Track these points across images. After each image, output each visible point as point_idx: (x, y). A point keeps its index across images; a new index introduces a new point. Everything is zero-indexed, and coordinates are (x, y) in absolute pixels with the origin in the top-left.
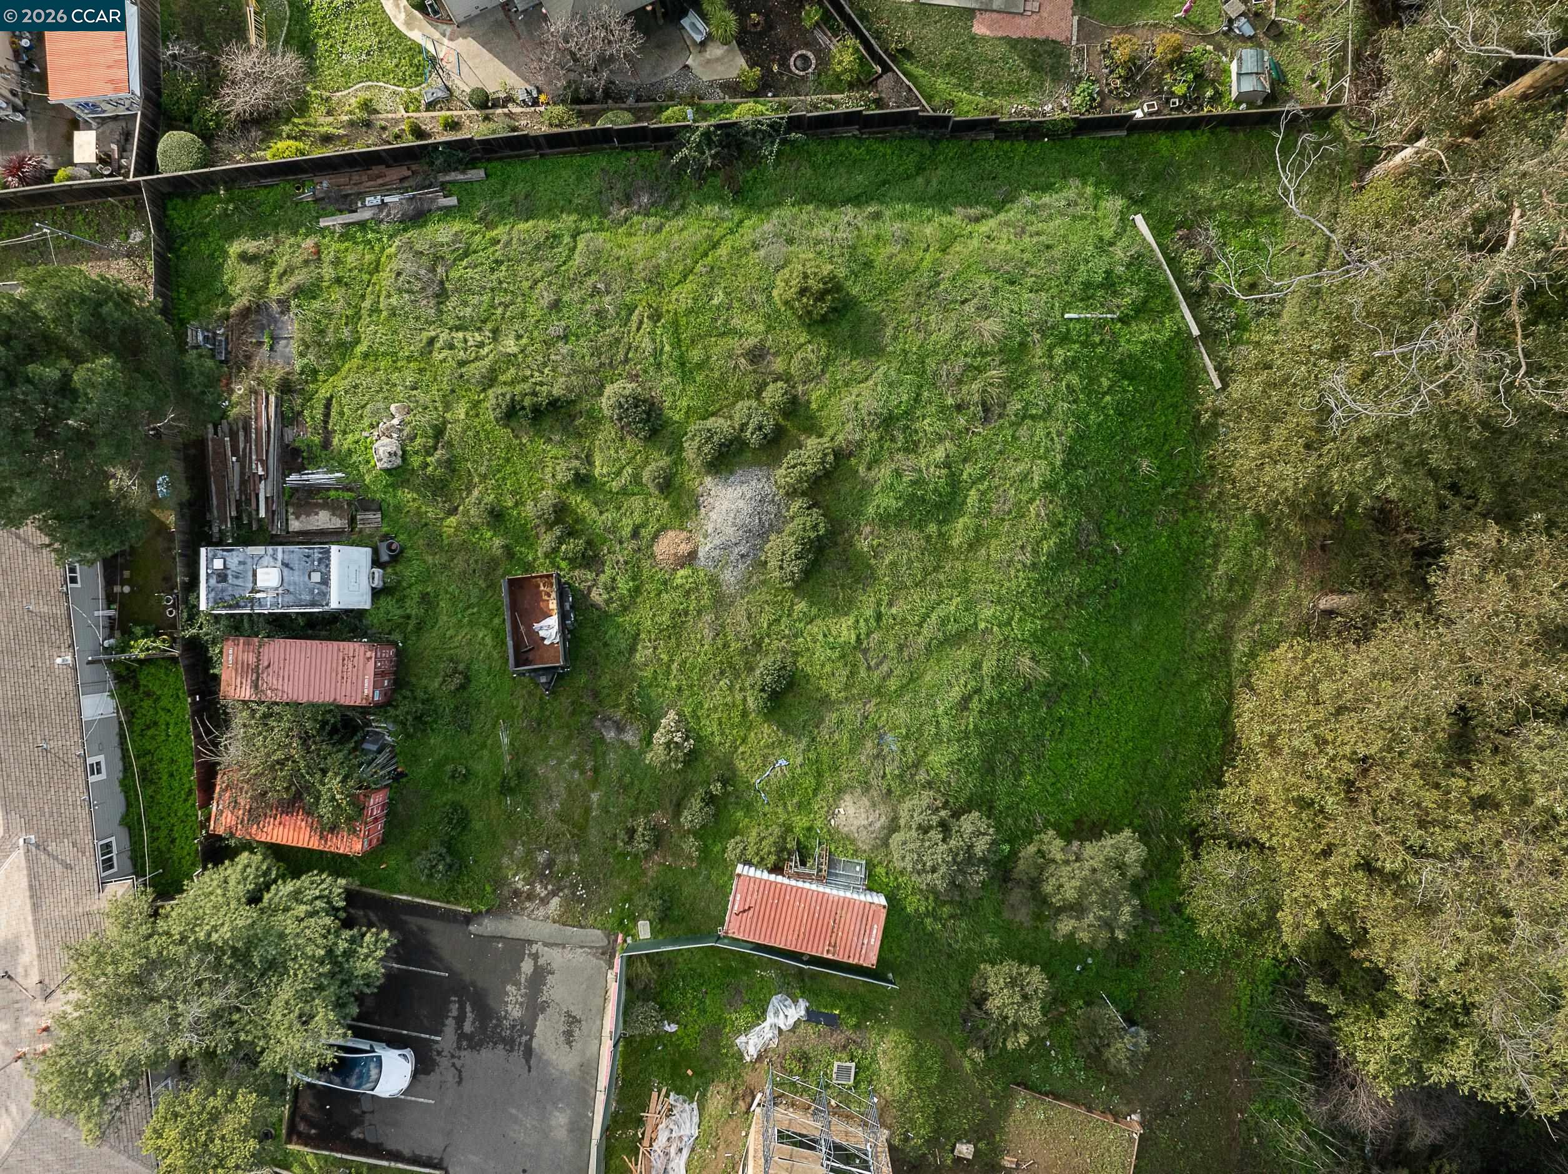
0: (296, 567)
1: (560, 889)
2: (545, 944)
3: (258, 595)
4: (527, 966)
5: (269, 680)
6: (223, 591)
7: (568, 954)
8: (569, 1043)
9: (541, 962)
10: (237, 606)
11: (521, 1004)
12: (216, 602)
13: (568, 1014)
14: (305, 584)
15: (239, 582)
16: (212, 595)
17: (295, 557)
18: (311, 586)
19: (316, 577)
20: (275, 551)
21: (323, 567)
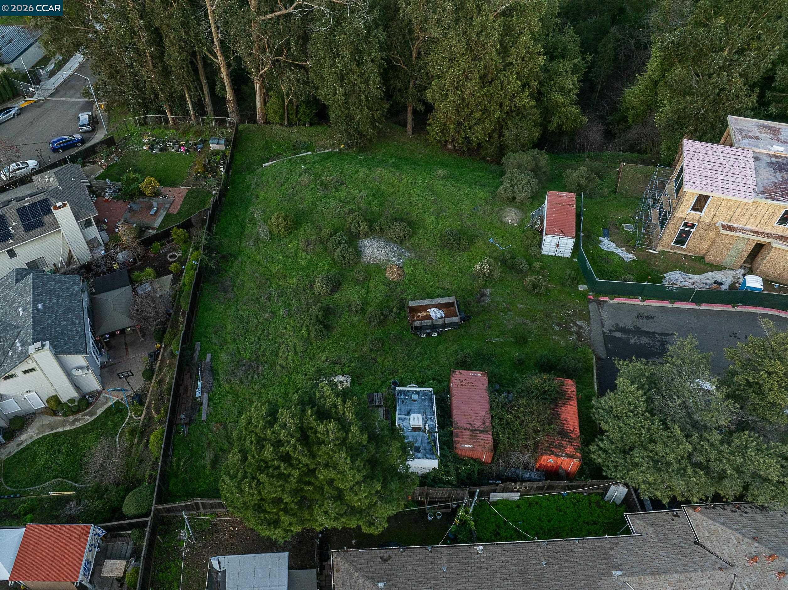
0: (409, 408)
1: (572, 321)
2: (603, 326)
3: (427, 428)
4: (618, 334)
5: (477, 424)
6: (425, 449)
7: (605, 318)
8: (652, 318)
9: (613, 329)
10: (435, 441)
11: (639, 337)
12: (433, 454)
13: (637, 317)
14: (419, 403)
15: (419, 439)
16: (428, 456)
17: (403, 408)
18: (420, 401)
19: (415, 397)
20: (400, 419)
21: (408, 394)
